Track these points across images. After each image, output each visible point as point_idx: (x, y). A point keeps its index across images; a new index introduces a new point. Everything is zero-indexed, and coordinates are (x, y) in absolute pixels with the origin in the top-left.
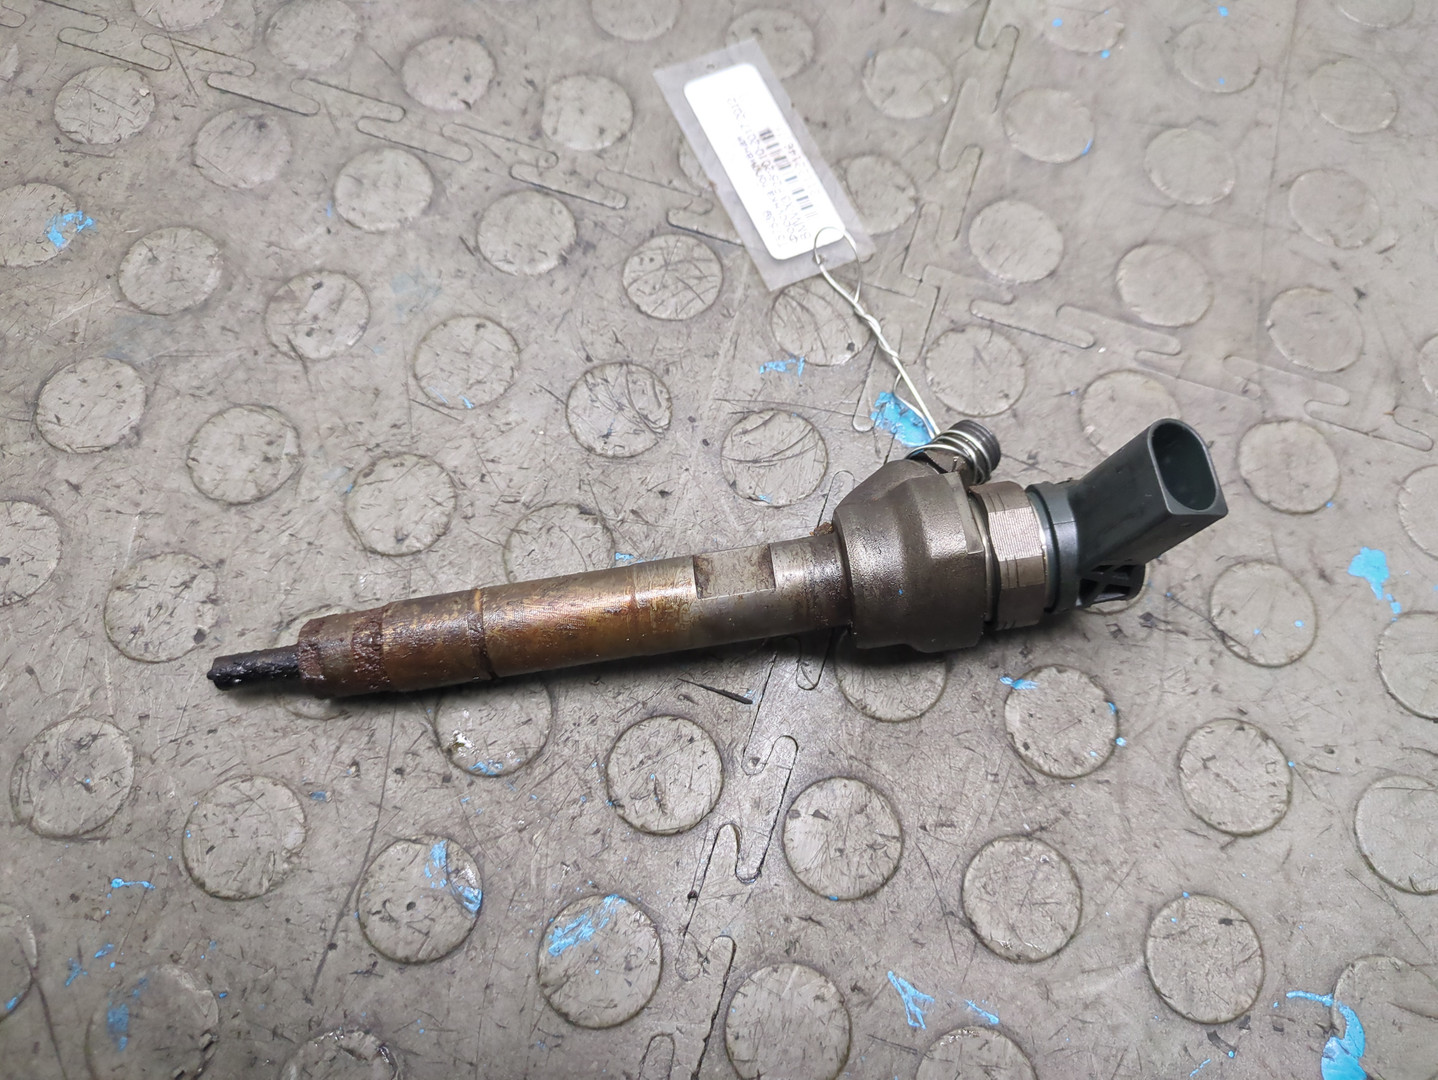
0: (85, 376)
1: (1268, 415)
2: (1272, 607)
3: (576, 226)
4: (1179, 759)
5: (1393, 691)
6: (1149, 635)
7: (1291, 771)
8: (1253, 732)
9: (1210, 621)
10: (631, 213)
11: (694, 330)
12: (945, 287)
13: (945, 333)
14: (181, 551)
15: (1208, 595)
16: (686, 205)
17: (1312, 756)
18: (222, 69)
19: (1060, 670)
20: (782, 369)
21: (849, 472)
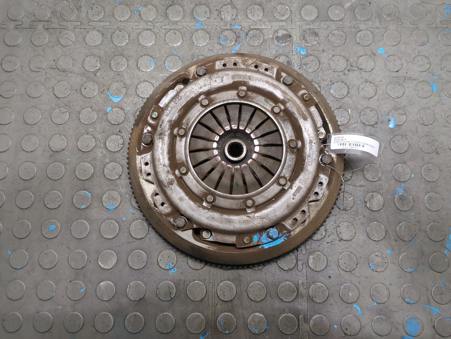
1: (359, 30)
2: (367, 62)
3: (235, 34)
4: (359, 90)
5: (389, 69)
6: (349, 73)
7: (376, 86)
8: (369, 82)
9: (358, 67)
10: (243, 29)
11: (262, 46)
12: (300, 25)
13: (303, 33)
15: (357, 64)
16: (252, 24)
17: (378, 83)
18: (163, 25)
19: (337, 82)
20: (278, 48)
21: (295, 62)
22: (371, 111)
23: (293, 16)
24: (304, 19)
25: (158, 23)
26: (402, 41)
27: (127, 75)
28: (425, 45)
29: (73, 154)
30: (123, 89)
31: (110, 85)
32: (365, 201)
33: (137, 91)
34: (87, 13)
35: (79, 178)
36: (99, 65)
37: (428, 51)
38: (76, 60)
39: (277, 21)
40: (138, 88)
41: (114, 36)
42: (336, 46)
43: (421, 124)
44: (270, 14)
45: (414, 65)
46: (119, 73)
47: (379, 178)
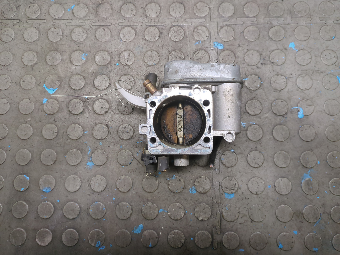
0: (99, 78)
1: (272, 26)
2: (279, 56)
3: (159, 30)
4: (270, 82)
5: (298, 63)
6: (262, 66)
7: (286, 79)
8: (280, 75)
9: (270, 61)
10: (166, 25)
11: (183, 41)
12: (218, 21)
13: (220, 29)
15: (269, 57)
16: (174, 21)
17: (289, 76)
18: (93, 22)
19: (251, 75)
20: (198, 43)
21: (213, 56)
22: (282, 102)
23: (211, 13)
24: (222, 16)
25: (89, 20)
26: (312, 36)
27: (61, 69)
28: (332, 41)
29: (13, 142)
30: (57, 81)
31: (46, 78)
32: (274, 186)
33: (70, 84)
34: (25, 11)
35: (19, 164)
36: (36, 60)
37: (335, 45)
38: (15, 55)
39: (197, 18)
40: (71, 81)
41: (50, 33)
42: (251, 41)
43: (327, 114)
44: (191, 12)
45: (322, 59)
46: (54, 67)
47: (288, 165)
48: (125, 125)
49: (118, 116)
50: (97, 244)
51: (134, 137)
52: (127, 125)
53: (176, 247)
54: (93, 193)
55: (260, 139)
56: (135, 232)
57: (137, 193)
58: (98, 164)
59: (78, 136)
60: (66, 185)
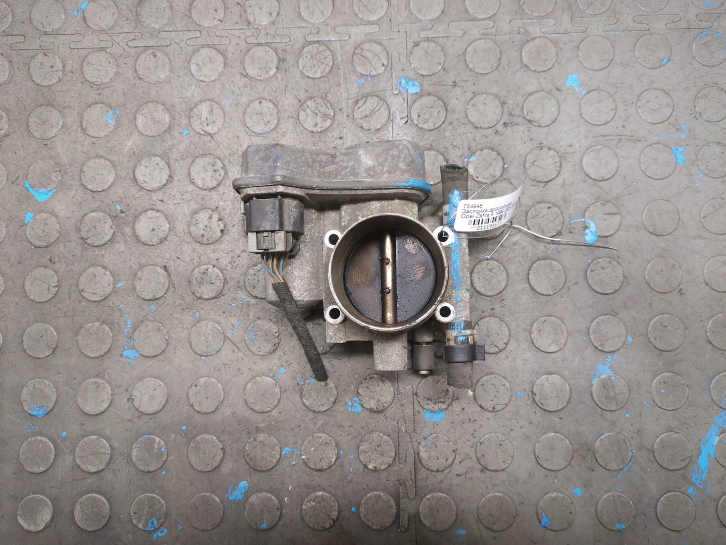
0: (146, 165)
1: (529, 39)
2: (544, 106)
3: (276, 54)
4: (524, 165)
5: (587, 120)
6: (507, 129)
7: (560, 157)
8: (545, 149)
9: (525, 118)
11: (330, 78)
12: (408, 30)
13: (413, 48)
14: (204, 208)
15: (522, 109)
16: (310, 32)
17: (565, 150)
18: (131, 39)
19: (482, 150)
20: (363, 81)
21: (397, 109)
22: (549, 208)
23: (393, 13)
24: (417, 18)
25: (120, 35)
26: (617, 60)
27: (62, 145)
28: (662, 68)
30: (54, 174)
31: (29, 167)
32: (532, 392)
33: (83, 178)
36: (6, 127)
37: (668, 79)
39: (361, 24)
40: (84, 172)
41: (35, 64)
42: (481, 74)
43: (650, 232)
44: (347, 10)
45: (639, 110)
46: (46, 142)
47: (562, 346)
48: (205, 267)
49: (190, 247)
50: (150, 525)
51: (225, 292)
52: (210, 266)
53: (320, 529)
54: (139, 417)
55: (502, 292)
56: (231, 498)
57: (235, 414)
58: (147, 354)
59: (102, 294)
60: (80, 401)
